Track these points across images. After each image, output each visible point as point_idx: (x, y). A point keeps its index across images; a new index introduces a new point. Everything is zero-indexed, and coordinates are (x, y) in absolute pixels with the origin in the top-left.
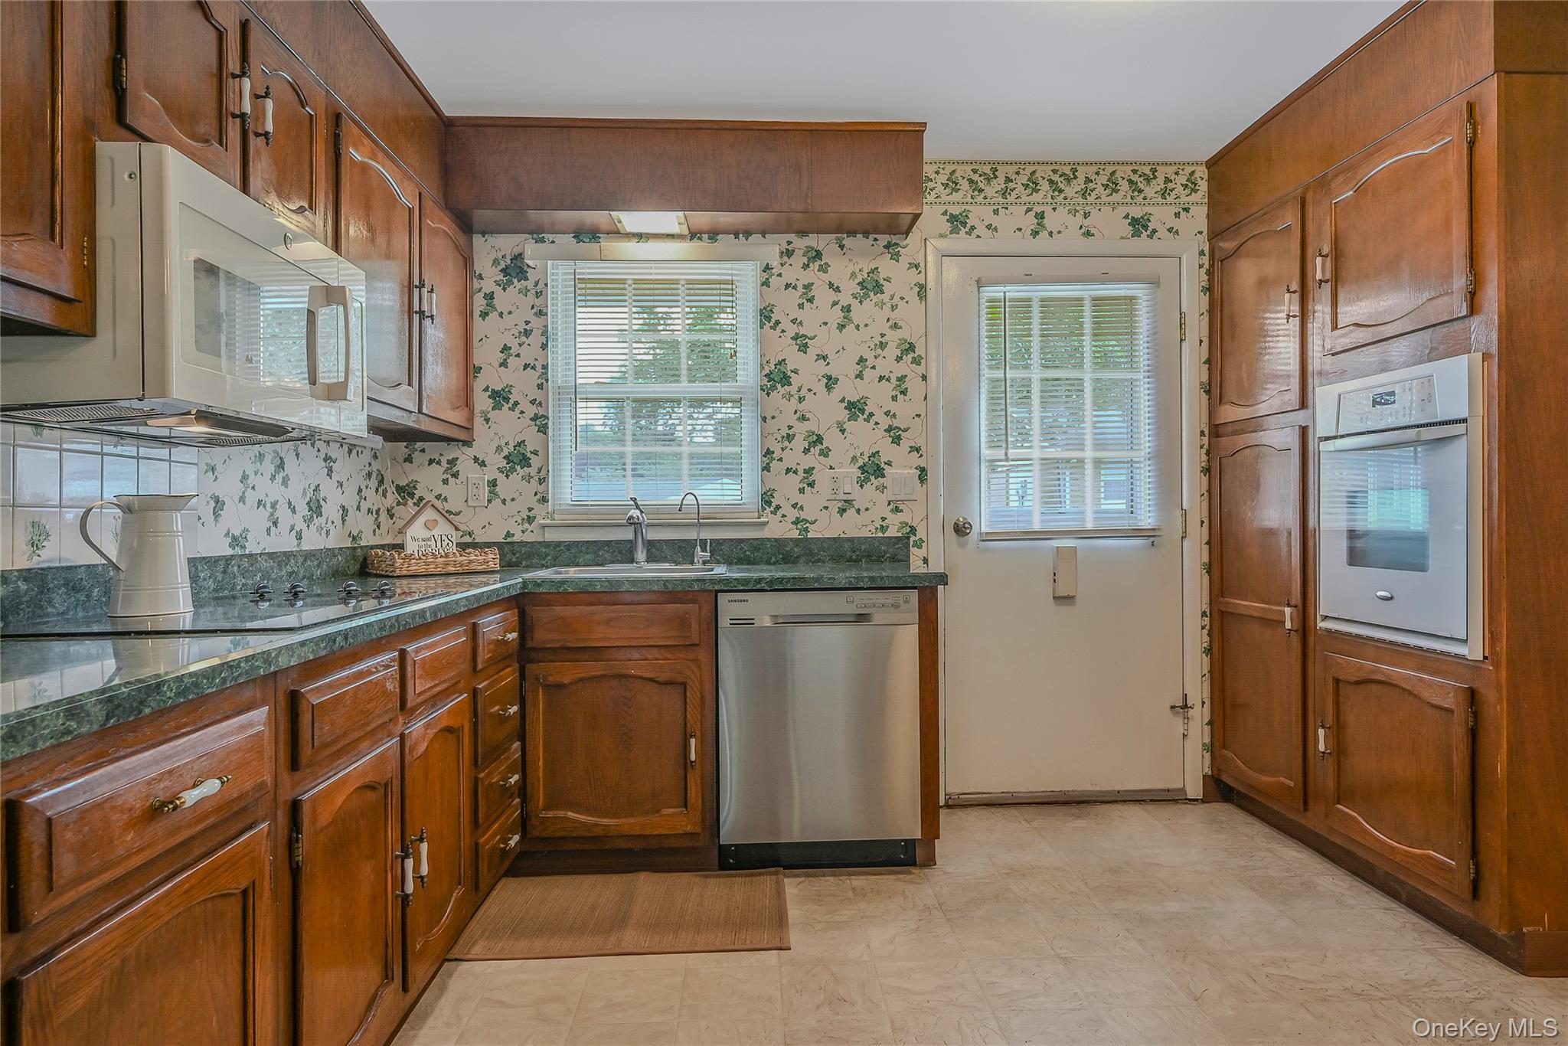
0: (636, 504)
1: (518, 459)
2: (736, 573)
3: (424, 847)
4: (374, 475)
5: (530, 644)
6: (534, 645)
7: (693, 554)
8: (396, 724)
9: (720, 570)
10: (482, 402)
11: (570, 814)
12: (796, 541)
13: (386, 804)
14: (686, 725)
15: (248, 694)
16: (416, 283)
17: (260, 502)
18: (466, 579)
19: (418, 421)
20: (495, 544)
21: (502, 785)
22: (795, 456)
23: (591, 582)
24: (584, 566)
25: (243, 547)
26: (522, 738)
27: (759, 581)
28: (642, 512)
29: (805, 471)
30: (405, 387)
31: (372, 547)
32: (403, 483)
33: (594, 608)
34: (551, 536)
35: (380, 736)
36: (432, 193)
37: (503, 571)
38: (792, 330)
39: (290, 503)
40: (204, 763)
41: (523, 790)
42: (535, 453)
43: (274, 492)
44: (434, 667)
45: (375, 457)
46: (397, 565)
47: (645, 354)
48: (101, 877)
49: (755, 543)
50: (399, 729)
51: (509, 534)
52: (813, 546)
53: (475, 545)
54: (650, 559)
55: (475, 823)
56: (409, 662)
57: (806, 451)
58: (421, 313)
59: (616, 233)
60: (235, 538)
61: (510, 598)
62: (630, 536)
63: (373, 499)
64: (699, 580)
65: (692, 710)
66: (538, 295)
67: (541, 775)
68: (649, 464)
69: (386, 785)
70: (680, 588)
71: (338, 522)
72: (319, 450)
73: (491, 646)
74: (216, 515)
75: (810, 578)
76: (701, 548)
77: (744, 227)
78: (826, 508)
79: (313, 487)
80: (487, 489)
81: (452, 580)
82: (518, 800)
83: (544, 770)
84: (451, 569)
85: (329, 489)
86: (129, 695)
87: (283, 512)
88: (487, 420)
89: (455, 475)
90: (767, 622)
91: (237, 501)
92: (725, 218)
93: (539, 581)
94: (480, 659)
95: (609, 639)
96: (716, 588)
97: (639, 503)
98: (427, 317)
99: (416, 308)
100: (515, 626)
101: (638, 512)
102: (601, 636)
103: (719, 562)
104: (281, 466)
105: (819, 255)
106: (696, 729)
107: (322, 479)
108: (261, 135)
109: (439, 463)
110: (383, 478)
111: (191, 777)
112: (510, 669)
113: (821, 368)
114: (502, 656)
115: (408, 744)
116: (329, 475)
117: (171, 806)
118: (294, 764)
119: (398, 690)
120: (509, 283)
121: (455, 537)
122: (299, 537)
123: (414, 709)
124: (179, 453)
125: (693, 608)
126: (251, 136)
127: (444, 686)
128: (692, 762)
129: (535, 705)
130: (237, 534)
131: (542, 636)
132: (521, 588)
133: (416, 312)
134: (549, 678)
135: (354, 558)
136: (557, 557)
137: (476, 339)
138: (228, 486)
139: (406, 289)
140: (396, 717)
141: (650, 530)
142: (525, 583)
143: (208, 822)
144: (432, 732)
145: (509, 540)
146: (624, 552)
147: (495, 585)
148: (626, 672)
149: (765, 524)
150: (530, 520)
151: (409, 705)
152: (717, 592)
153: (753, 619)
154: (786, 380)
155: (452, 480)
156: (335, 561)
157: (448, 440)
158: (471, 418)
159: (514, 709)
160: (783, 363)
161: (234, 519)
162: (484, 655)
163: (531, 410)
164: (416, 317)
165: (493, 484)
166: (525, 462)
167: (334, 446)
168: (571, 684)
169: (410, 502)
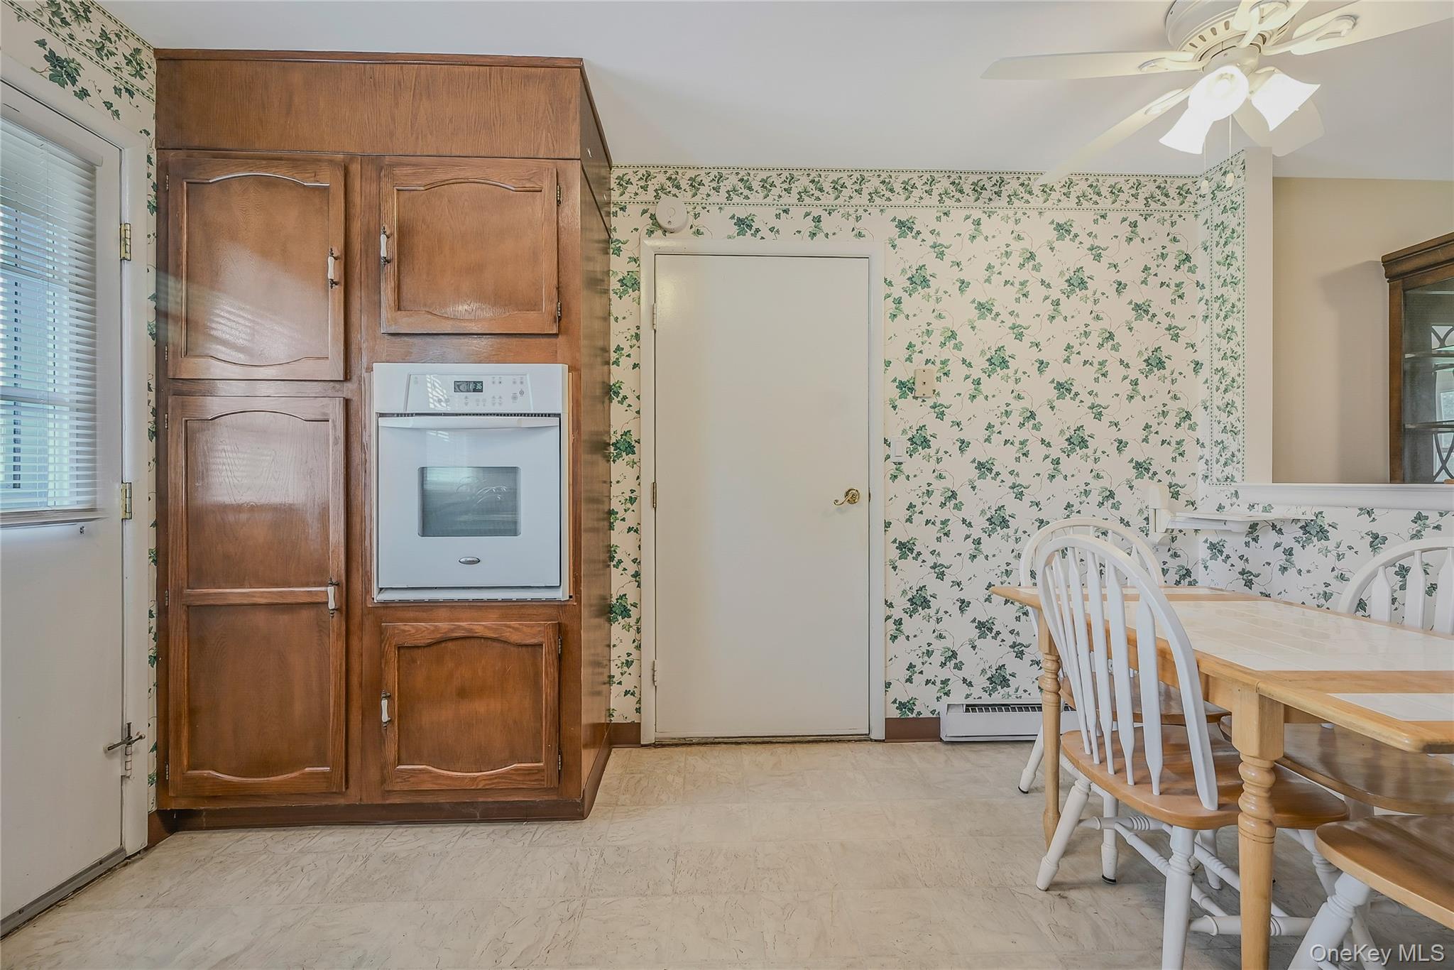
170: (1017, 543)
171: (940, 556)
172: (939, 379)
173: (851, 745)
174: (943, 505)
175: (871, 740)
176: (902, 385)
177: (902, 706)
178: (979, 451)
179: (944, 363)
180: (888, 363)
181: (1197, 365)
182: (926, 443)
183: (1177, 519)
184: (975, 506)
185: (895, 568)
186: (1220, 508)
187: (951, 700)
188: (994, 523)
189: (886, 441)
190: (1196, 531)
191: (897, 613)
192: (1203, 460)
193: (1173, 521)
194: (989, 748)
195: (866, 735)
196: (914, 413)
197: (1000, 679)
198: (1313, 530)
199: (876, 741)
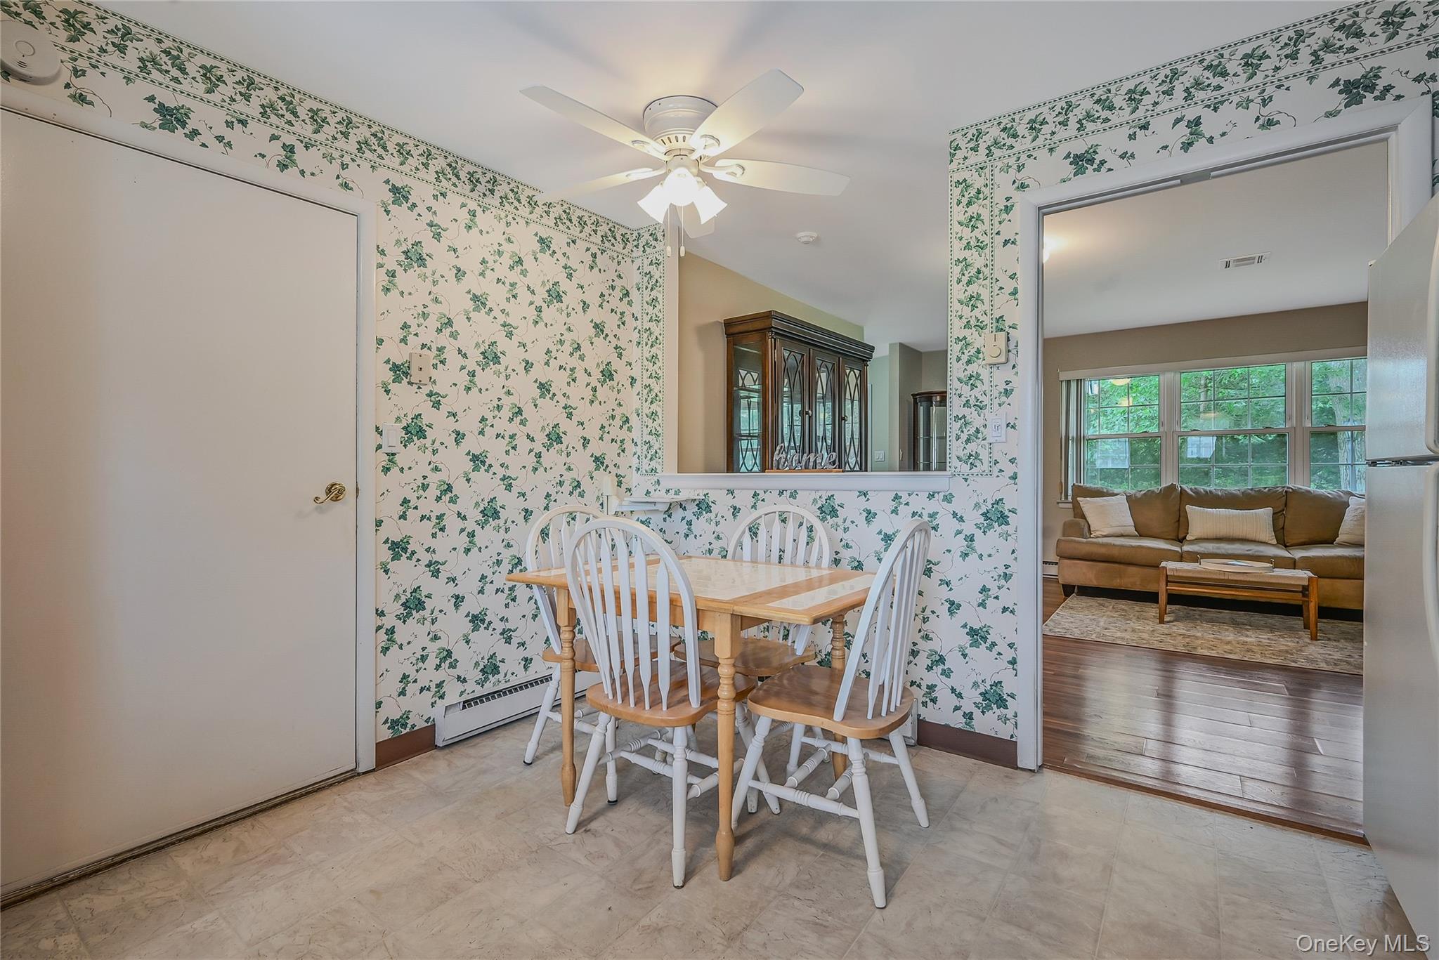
170: (506, 533)
171: (435, 553)
172: (435, 366)
173: (334, 789)
174: (438, 499)
175: (359, 774)
176: (396, 368)
177: (394, 724)
178: (473, 444)
179: (441, 349)
180: (380, 342)
181: (633, 380)
182: (421, 433)
183: (624, 503)
184: (469, 499)
185: (386, 571)
186: (648, 493)
187: (448, 701)
188: (487, 515)
189: (377, 428)
190: (632, 512)
191: (389, 621)
192: (636, 456)
193: (620, 505)
194: (484, 738)
195: (352, 770)
196: (409, 400)
197: (491, 668)
198: (703, 506)
199: (364, 773)
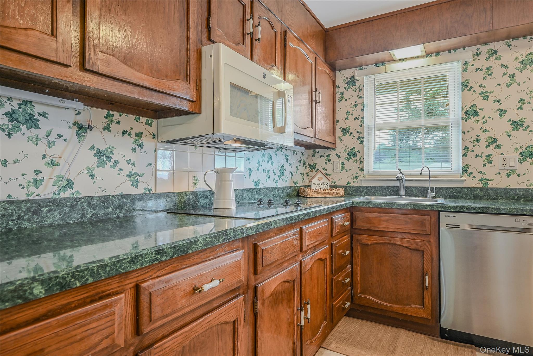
0: (400, 172)
1: (352, 154)
2: (449, 203)
3: (309, 307)
4: (302, 161)
5: (354, 227)
6: (357, 227)
7: (427, 193)
8: (298, 257)
9: (441, 201)
10: (339, 133)
11: (371, 297)
12: (481, 189)
13: (294, 288)
14: (423, 270)
15: (237, 244)
16: (314, 90)
17: (264, 170)
18: (332, 199)
19: (315, 141)
20: (343, 186)
21: (343, 282)
22: (481, 149)
23: (380, 203)
24: (378, 196)
25: (258, 186)
26: (352, 263)
27: (463, 208)
28: (403, 175)
29: (487, 156)
30: (310, 129)
31: (301, 187)
32: (312, 164)
33: (381, 214)
34: (365, 184)
35: (291, 261)
36: (320, 57)
37: (346, 197)
38: (479, 90)
39: (273, 171)
40: (216, 272)
41: (352, 284)
42: (359, 152)
43: (268, 167)
44: (314, 235)
45: (303, 155)
46: (308, 193)
47: (405, 116)
48: (172, 316)
49: (459, 189)
50: (300, 258)
51: (348, 183)
52: (491, 192)
53: (336, 187)
54: (407, 194)
55: (331, 296)
56: (304, 233)
57: (487, 146)
58: (316, 101)
59: (392, 60)
60: (256, 183)
61: (347, 208)
62: (398, 185)
63: (302, 170)
64: (431, 206)
65: (426, 263)
66: (360, 90)
67: (359, 279)
68: (407, 157)
69: (294, 281)
70: (421, 209)
71: (290, 177)
72: (283, 153)
73: (339, 227)
74: (250, 175)
75: (492, 208)
76: (431, 190)
77: (454, 46)
78: (499, 173)
79: (281, 166)
80: (341, 166)
81: (327, 200)
82: (350, 288)
83: (360, 277)
84: (327, 195)
85: (286, 166)
86: (183, 245)
87: (271, 174)
88: (341, 140)
89: (329, 161)
90: (467, 227)
91: (256, 170)
92: (444, 43)
93: (358, 202)
94: (334, 232)
95: (388, 228)
96: (439, 209)
97: (402, 171)
98: (318, 102)
99: (314, 99)
100: (349, 219)
101: (401, 175)
102: (384, 226)
103: (439, 197)
104: (271, 158)
105: (495, 52)
106: (428, 272)
107: (284, 163)
108: (257, 40)
109: (324, 156)
110: (305, 162)
111: (210, 278)
112: (347, 236)
113: (497, 106)
114: (343, 231)
115: (303, 265)
116: (287, 161)
117: (198, 291)
118: (255, 273)
119: (299, 244)
120: (349, 87)
121: (329, 184)
122: (277, 182)
123: (306, 252)
124: (238, 154)
125: (427, 218)
126: (254, 40)
127: (319, 242)
128: (427, 287)
129: (357, 251)
130: (256, 181)
131: (360, 224)
132: (351, 204)
133: (314, 101)
134: (362, 241)
135: (295, 190)
136: (367, 192)
137: (337, 110)
138: (253, 165)
139: (310, 93)
140: (299, 254)
141: (406, 182)
142: (353, 203)
143: (218, 295)
144: (313, 261)
145: (349, 185)
146: (395, 191)
147: (343, 202)
148: (395, 242)
149: (463, 181)
150: (357, 177)
151: (304, 250)
152: (440, 211)
153: (459, 225)
154: (476, 114)
155: (328, 163)
156: (288, 191)
157: (327, 148)
158: (335, 140)
159: (347, 253)
160: (474, 106)
161: (255, 176)
162: (335, 230)
163: (357, 135)
164: (314, 103)
165: (343, 164)
166: (355, 155)
167: (288, 151)
168: (371, 245)
169: (314, 171)
